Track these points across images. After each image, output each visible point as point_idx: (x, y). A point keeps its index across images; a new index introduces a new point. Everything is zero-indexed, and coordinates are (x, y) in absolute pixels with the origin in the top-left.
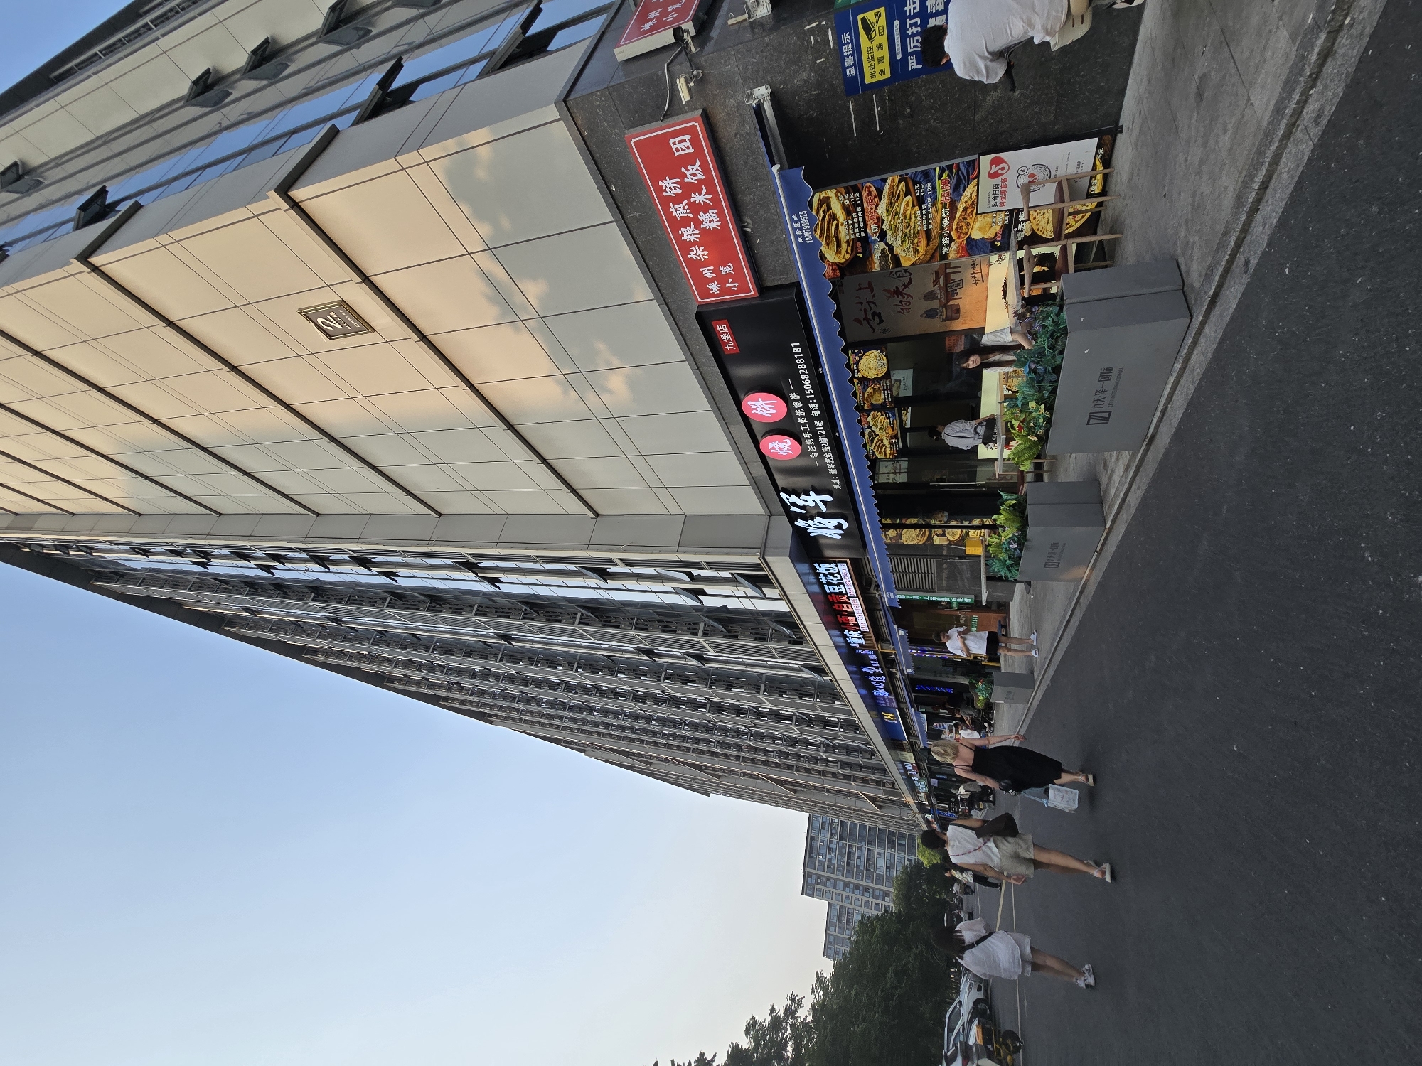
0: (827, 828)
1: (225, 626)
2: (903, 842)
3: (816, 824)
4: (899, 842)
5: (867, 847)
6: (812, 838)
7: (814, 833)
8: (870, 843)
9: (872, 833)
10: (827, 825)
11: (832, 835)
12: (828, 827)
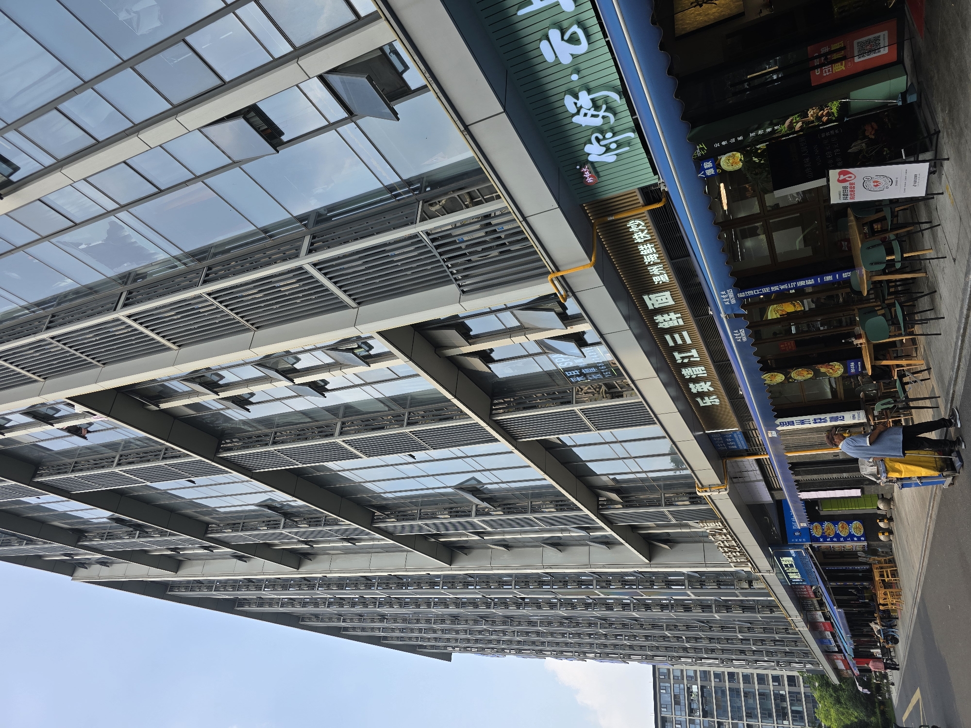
0: (682, 702)
1: (169, 591)
2: (799, 709)
3: (667, 698)
4: (794, 708)
5: (745, 723)
6: (664, 720)
7: (665, 713)
8: (750, 715)
9: (751, 701)
10: (682, 698)
11: (691, 711)
12: (684, 701)
